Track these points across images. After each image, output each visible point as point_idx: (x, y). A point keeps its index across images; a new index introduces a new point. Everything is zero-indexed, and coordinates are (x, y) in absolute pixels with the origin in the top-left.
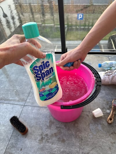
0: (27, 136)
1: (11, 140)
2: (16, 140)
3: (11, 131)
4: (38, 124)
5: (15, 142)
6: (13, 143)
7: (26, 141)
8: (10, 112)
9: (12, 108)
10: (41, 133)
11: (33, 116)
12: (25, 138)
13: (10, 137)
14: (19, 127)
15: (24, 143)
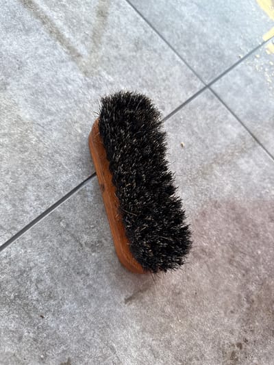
0: (147, 298)
1: (27, 235)
2: (59, 270)
3: (64, 178)
4: (239, 266)
5: (47, 278)
6: (34, 276)
7: (124, 325)
8: (114, 52)
9: (138, 45)
10: (234, 340)
11: (229, 187)
12: (128, 300)
13: (32, 209)
14: (146, 211)
15: (104, 327)
